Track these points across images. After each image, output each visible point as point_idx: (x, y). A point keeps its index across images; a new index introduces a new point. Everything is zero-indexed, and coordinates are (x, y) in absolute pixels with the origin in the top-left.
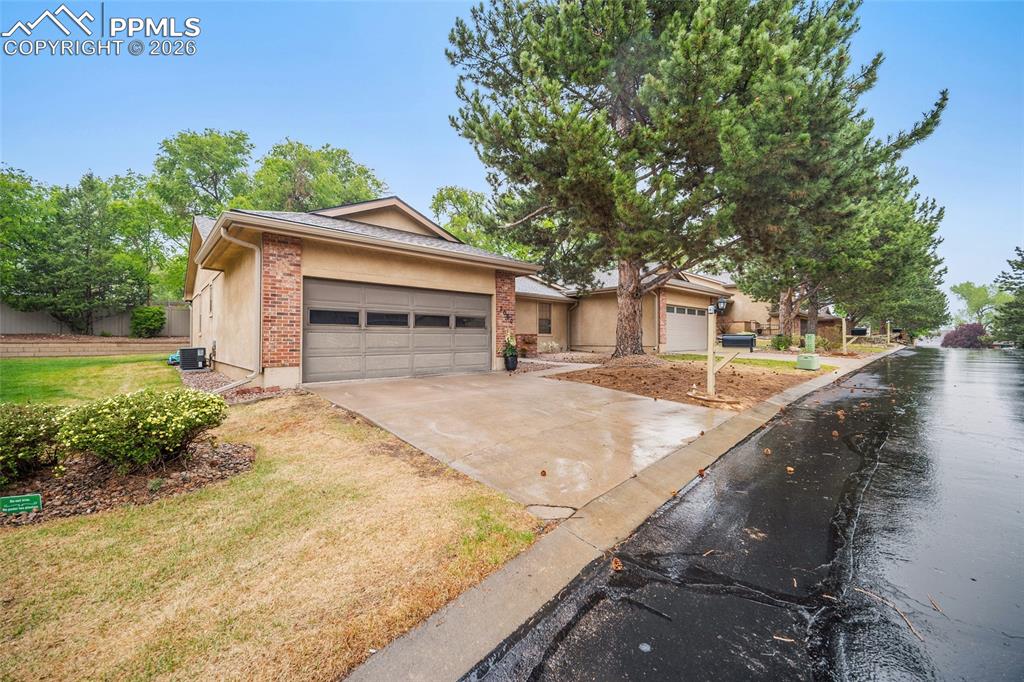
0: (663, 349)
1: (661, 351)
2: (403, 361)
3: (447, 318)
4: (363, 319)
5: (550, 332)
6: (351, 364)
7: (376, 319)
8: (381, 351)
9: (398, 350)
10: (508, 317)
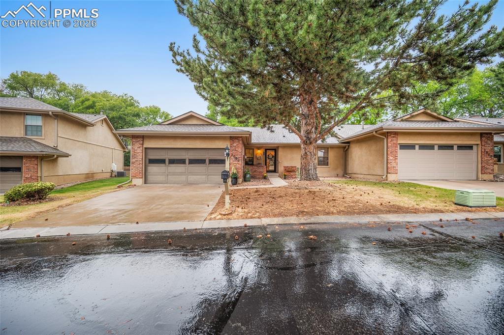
0: (392, 178)
1: (389, 179)
2: (183, 178)
3: (205, 160)
4: (167, 162)
5: (328, 165)
6: (161, 178)
7: (172, 162)
8: (174, 174)
9: (181, 174)
10: (236, 158)
